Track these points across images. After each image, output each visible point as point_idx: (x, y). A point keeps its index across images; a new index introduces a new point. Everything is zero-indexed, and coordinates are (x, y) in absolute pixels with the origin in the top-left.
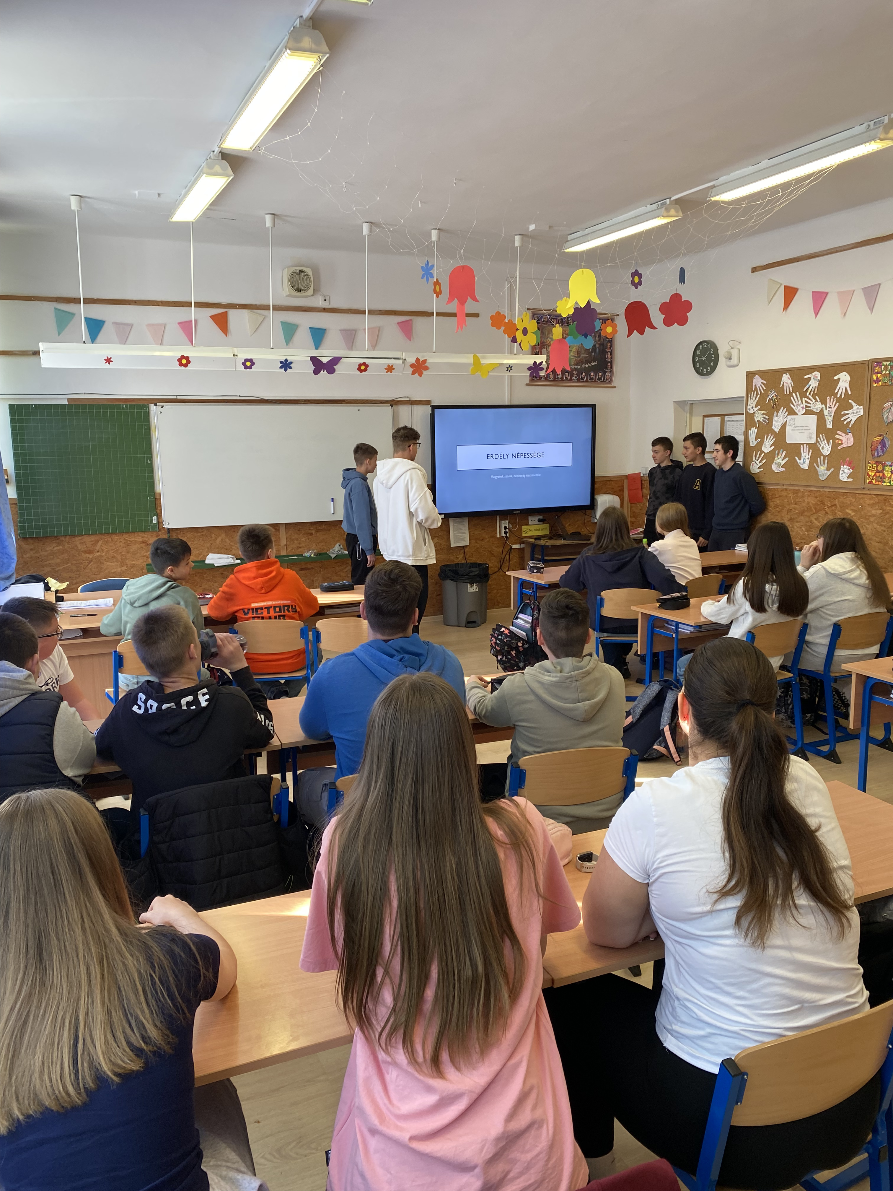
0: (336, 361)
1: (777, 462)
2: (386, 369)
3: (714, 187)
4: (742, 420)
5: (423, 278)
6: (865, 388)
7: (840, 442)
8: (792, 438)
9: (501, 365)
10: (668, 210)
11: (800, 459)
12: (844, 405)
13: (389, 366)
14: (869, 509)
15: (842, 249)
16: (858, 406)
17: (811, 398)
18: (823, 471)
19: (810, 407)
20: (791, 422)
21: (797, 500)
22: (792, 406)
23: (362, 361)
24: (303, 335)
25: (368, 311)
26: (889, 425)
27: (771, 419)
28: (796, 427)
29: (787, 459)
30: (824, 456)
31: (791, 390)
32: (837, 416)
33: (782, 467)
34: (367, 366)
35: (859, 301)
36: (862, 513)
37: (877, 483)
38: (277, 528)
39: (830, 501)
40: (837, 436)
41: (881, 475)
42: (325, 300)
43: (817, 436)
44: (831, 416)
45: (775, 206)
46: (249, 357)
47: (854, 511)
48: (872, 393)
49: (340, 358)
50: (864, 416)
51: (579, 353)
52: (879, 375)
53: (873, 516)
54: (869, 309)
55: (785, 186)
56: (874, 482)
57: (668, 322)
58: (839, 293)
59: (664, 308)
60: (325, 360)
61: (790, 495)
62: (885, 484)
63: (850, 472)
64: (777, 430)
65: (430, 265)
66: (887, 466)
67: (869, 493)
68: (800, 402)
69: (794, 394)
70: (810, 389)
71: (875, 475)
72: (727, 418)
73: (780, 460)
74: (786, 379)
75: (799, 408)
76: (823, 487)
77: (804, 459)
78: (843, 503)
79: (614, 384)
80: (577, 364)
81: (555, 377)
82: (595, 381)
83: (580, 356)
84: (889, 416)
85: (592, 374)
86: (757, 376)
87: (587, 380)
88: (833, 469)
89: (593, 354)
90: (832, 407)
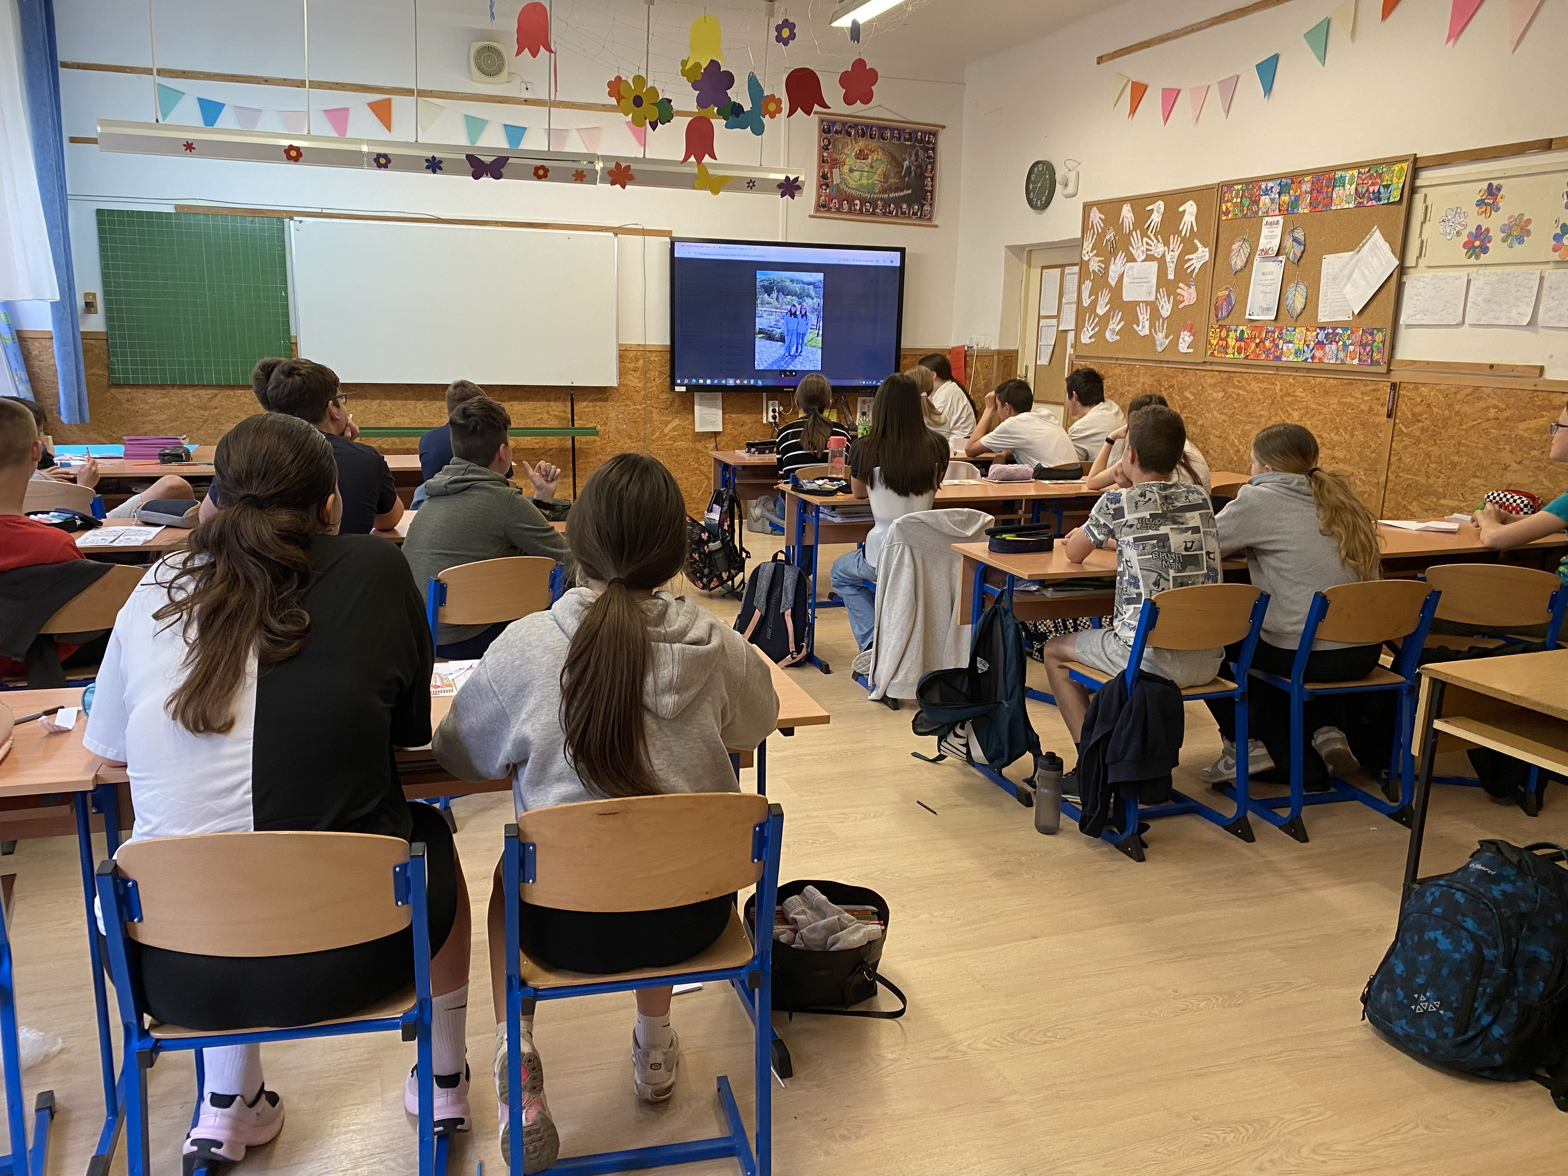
0: (502, 161)
1: (1112, 327)
4: (1074, 272)
6: (1213, 223)
7: (1181, 299)
8: (1129, 293)
9: (739, 178)
11: (1137, 323)
12: (1188, 247)
13: (577, 171)
14: (1211, 391)
16: (1203, 248)
17: (1153, 237)
18: (1161, 339)
19: (1152, 250)
20: (1130, 272)
21: (1131, 380)
22: (1131, 249)
23: (539, 163)
26: (1238, 273)
27: (1107, 269)
28: (1134, 279)
29: (1123, 323)
30: (1164, 319)
31: (1131, 227)
32: (1181, 261)
33: (1117, 335)
34: (546, 170)
35: (1214, 100)
36: (1202, 397)
37: (1219, 355)
39: (1167, 381)
40: (1178, 291)
41: (1224, 343)
42: (527, 88)
43: (1157, 291)
44: (1173, 262)
47: (1193, 394)
48: (1220, 230)
49: (507, 158)
50: (1209, 263)
51: (886, 176)
52: (1229, 204)
53: (1214, 400)
54: (1224, 110)
56: (1216, 353)
57: (849, 101)
58: (1191, 89)
59: (845, 80)
60: (486, 159)
61: (1124, 373)
62: (1228, 356)
63: (1190, 340)
64: (1113, 284)
66: (1231, 331)
67: (1209, 368)
68: (1140, 244)
70: (1152, 225)
71: (1218, 343)
73: (1115, 325)
74: (1127, 213)
75: (1139, 252)
76: (1161, 362)
77: (1142, 324)
78: (1181, 383)
79: (936, 221)
80: (884, 191)
81: (850, 209)
82: (909, 216)
83: (887, 181)
84: (1238, 262)
85: (905, 206)
86: (1095, 208)
87: (897, 214)
88: (1172, 336)
89: (907, 179)
90: (1176, 249)
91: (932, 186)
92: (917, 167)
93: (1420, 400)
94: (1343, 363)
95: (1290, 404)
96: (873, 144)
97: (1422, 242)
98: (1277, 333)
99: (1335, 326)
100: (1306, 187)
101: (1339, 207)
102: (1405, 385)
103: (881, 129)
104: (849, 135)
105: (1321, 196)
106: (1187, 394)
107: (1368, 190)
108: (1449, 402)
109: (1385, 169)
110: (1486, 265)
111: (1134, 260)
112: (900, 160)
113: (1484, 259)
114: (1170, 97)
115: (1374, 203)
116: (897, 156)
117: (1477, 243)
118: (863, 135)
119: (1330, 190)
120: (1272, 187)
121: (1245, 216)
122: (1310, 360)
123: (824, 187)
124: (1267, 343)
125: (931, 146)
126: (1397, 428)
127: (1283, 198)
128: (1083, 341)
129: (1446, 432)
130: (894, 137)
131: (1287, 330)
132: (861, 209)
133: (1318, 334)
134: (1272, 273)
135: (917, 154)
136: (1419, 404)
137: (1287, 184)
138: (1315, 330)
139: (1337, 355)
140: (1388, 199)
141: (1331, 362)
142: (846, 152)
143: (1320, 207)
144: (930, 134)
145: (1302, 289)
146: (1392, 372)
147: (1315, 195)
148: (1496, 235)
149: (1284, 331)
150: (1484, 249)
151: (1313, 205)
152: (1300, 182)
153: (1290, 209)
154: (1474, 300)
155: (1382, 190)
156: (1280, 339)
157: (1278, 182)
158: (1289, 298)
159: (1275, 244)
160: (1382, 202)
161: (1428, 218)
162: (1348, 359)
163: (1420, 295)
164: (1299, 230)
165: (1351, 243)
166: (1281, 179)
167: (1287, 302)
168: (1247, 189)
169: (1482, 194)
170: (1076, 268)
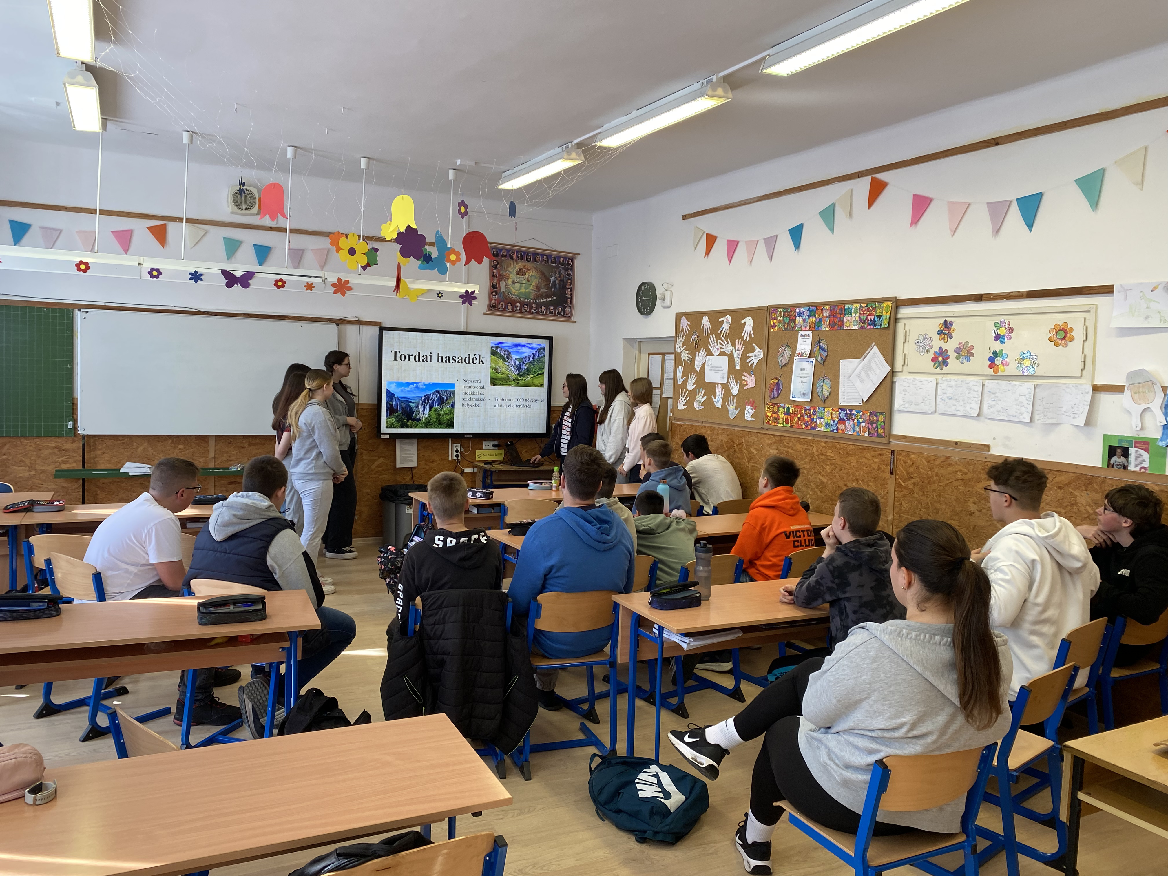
0: (249, 275)
1: (698, 400)
2: (305, 286)
4: (671, 359)
6: (765, 332)
7: (745, 383)
8: (710, 377)
9: (429, 291)
10: (569, 153)
12: (748, 348)
13: (308, 283)
14: (769, 449)
15: (749, 201)
16: (759, 350)
17: (724, 340)
18: (732, 410)
19: (723, 349)
20: (709, 362)
21: (713, 437)
22: (710, 347)
23: (278, 277)
25: (290, 229)
26: (783, 368)
27: (694, 359)
28: (712, 367)
29: (705, 397)
30: (733, 396)
31: (709, 332)
32: (744, 358)
33: (701, 405)
34: (284, 282)
35: (761, 251)
36: (764, 452)
37: (773, 424)
38: (206, 440)
39: (739, 440)
40: (743, 377)
41: (776, 415)
43: (729, 377)
44: (739, 358)
46: (155, 267)
47: (756, 450)
48: (770, 337)
49: (254, 273)
50: (763, 359)
51: (538, 288)
52: (775, 321)
54: (769, 259)
56: (771, 422)
58: (746, 242)
60: (238, 274)
61: (708, 432)
62: (779, 425)
63: (752, 412)
64: (698, 370)
66: (781, 407)
67: (767, 432)
68: (716, 343)
69: (711, 336)
70: (723, 331)
71: (772, 415)
72: (667, 357)
73: (700, 398)
74: (705, 321)
75: (715, 349)
76: (733, 426)
77: (718, 398)
78: (748, 442)
79: (574, 318)
80: (537, 298)
81: (513, 309)
82: (555, 315)
83: (539, 291)
84: (783, 360)
85: (552, 308)
86: (683, 317)
87: (546, 314)
88: (739, 409)
89: (553, 289)
90: (740, 349)
91: (571, 294)
92: (560, 281)
93: (911, 463)
94: (858, 435)
95: (824, 461)
96: (529, 265)
97: (905, 355)
98: (812, 411)
99: (851, 408)
100: (826, 313)
101: (849, 328)
102: (901, 452)
103: (535, 255)
104: (512, 258)
105: (836, 320)
106: (752, 450)
107: (867, 318)
108: (931, 466)
109: (877, 305)
110: (947, 374)
111: (712, 355)
112: (548, 276)
113: (946, 369)
114: (732, 246)
115: (872, 327)
116: (546, 273)
117: (940, 359)
118: (522, 258)
119: (842, 316)
120: (804, 312)
121: (786, 330)
122: (835, 431)
123: (494, 294)
124: (806, 418)
125: (570, 267)
126: (897, 482)
127: (811, 319)
128: (679, 408)
129: (930, 486)
130: (543, 261)
131: (819, 409)
132: (521, 310)
133: (840, 413)
134: (806, 370)
135: (560, 272)
136: (910, 466)
137: (813, 310)
138: (838, 411)
139: (854, 428)
140: (881, 325)
141: (850, 433)
142: (510, 270)
143: (837, 326)
144: (569, 259)
145: (827, 382)
146: (891, 443)
147: (832, 319)
148: (952, 354)
149: (817, 410)
150: (945, 363)
151: (832, 325)
152: (822, 309)
153: (816, 327)
154: (941, 397)
155: (876, 319)
156: (815, 415)
157: (807, 308)
158: (819, 388)
159: (808, 349)
160: (876, 327)
161: (907, 340)
162: (862, 432)
163: (906, 391)
164: (823, 342)
165: (858, 353)
166: (809, 306)
167: (818, 390)
168: (787, 311)
169: (940, 326)
170: (672, 356)
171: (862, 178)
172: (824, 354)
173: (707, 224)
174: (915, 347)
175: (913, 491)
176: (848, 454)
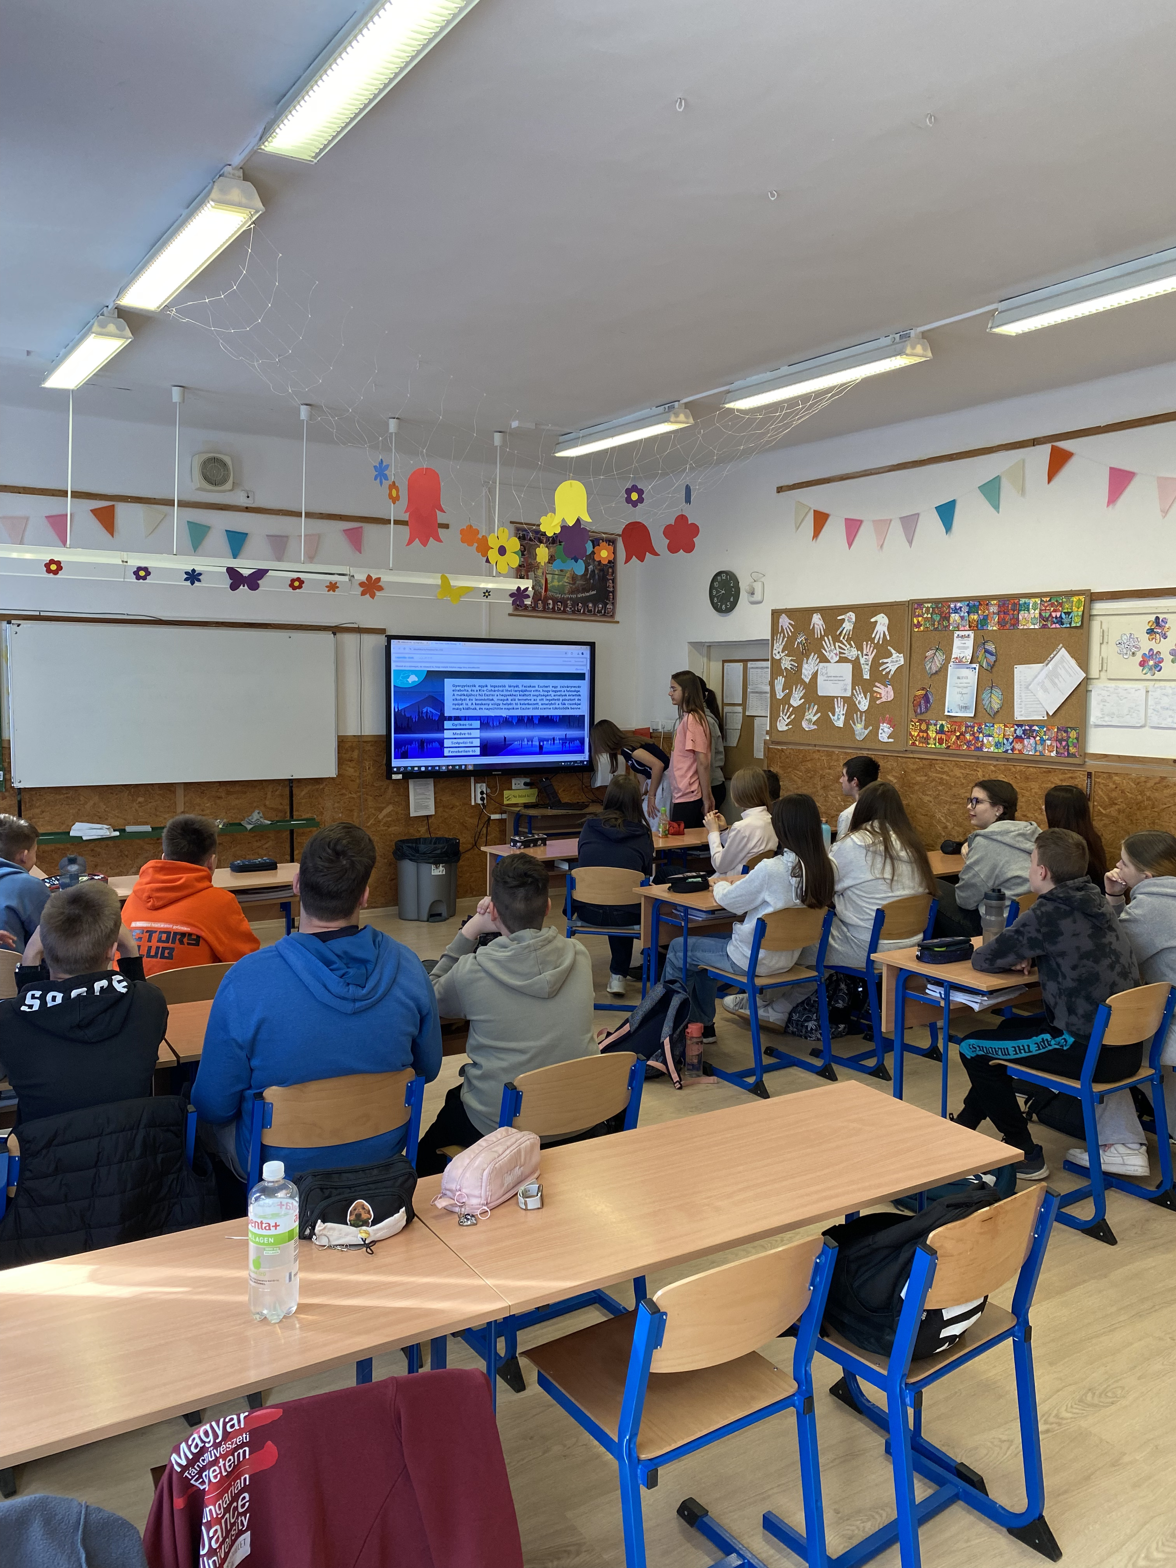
0: (261, 573)
1: (807, 718)
2: (327, 587)
3: (728, 392)
4: (768, 668)
5: (376, 479)
6: (905, 633)
7: (878, 696)
8: (824, 689)
9: (477, 589)
10: (677, 414)
11: (834, 715)
12: (882, 652)
13: (331, 583)
14: (914, 776)
15: (874, 471)
16: (898, 654)
17: (845, 643)
18: (860, 730)
19: (845, 654)
20: (824, 671)
21: (831, 764)
22: (824, 651)
23: (295, 575)
24: (217, 539)
25: (306, 513)
26: (934, 677)
27: (800, 668)
28: (828, 676)
29: (819, 714)
30: (861, 712)
31: (823, 633)
32: (875, 666)
33: (814, 724)
34: (302, 582)
35: (896, 531)
36: (905, 779)
37: (921, 745)
38: (175, 789)
40: (875, 689)
41: (925, 735)
42: (248, 497)
43: (853, 688)
44: (868, 665)
45: (794, 421)
46: (144, 565)
48: (913, 639)
49: (266, 571)
50: (905, 667)
51: (570, 580)
52: (920, 619)
53: (917, 783)
54: (909, 542)
55: (805, 398)
56: (917, 743)
57: (673, 549)
58: (874, 521)
59: (669, 531)
60: (246, 572)
61: (823, 758)
62: (929, 746)
63: (890, 732)
64: (807, 680)
65: (384, 464)
66: (931, 725)
67: (911, 756)
68: (833, 647)
69: (826, 638)
70: (844, 632)
71: (918, 735)
72: (750, 665)
73: (811, 716)
74: (817, 620)
75: (832, 654)
77: (839, 715)
79: (617, 618)
80: (572, 592)
81: (544, 607)
82: (594, 614)
83: (574, 584)
84: (933, 666)
85: (590, 605)
86: (783, 615)
87: (584, 613)
88: (871, 728)
89: (592, 581)
90: (870, 654)
91: (613, 587)
92: (600, 570)
93: (1114, 786)
94: (1042, 755)
97: (1103, 658)
98: (976, 728)
99: (1031, 724)
100: (993, 609)
101: (1025, 627)
102: (1100, 774)
105: (1008, 617)
107: (1051, 615)
108: (1140, 789)
109: (1064, 600)
110: (1160, 680)
111: (828, 661)
113: (1158, 675)
114: (853, 527)
115: (1058, 626)
117: (1151, 663)
119: (1015, 612)
120: (961, 607)
121: (936, 629)
122: (1010, 751)
124: (968, 736)
127: (972, 616)
128: (780, 729)
129: (1140, 813)
131: (986, 726)
132: (553, 608)
133: (1016, 730)
134: (967, 678)
136: (1113, 790)
137: (974, 605)
138: (1012, 727)
139: (1035, 748)
140: (1070, 624)
141: (1030, 753)
143: (1008, 626)
144: (609, 541)
145: (997, 693)
146: (1086, 763)
147: (1002, 616)
148: (1167, 658)
149: (983, 726)
150: (1158, 667)
151: (1002, 624)
152: (987, 604)
153: (979, 626)
154: (1152, 707)
155: (1063, 616)
156: (981, 732)
157: (966, 603)
158: (986, 699)
159: (968, 653)
160: (1064, 626)
161: (1105, 640)
162: (1047, 751)
163: (1105, 701)
164: (990, 644)
165: (1040, 656)
166: (969, 601)
167: (984, 702)
168: (937, 607)
169: (1150, 624)
170: (768, 664)
171: (1038, 447)
172: (992, 659)
173: (815, 498)
174: (1117, 649)
175: (1117, 819)
176: (1027, 778)
